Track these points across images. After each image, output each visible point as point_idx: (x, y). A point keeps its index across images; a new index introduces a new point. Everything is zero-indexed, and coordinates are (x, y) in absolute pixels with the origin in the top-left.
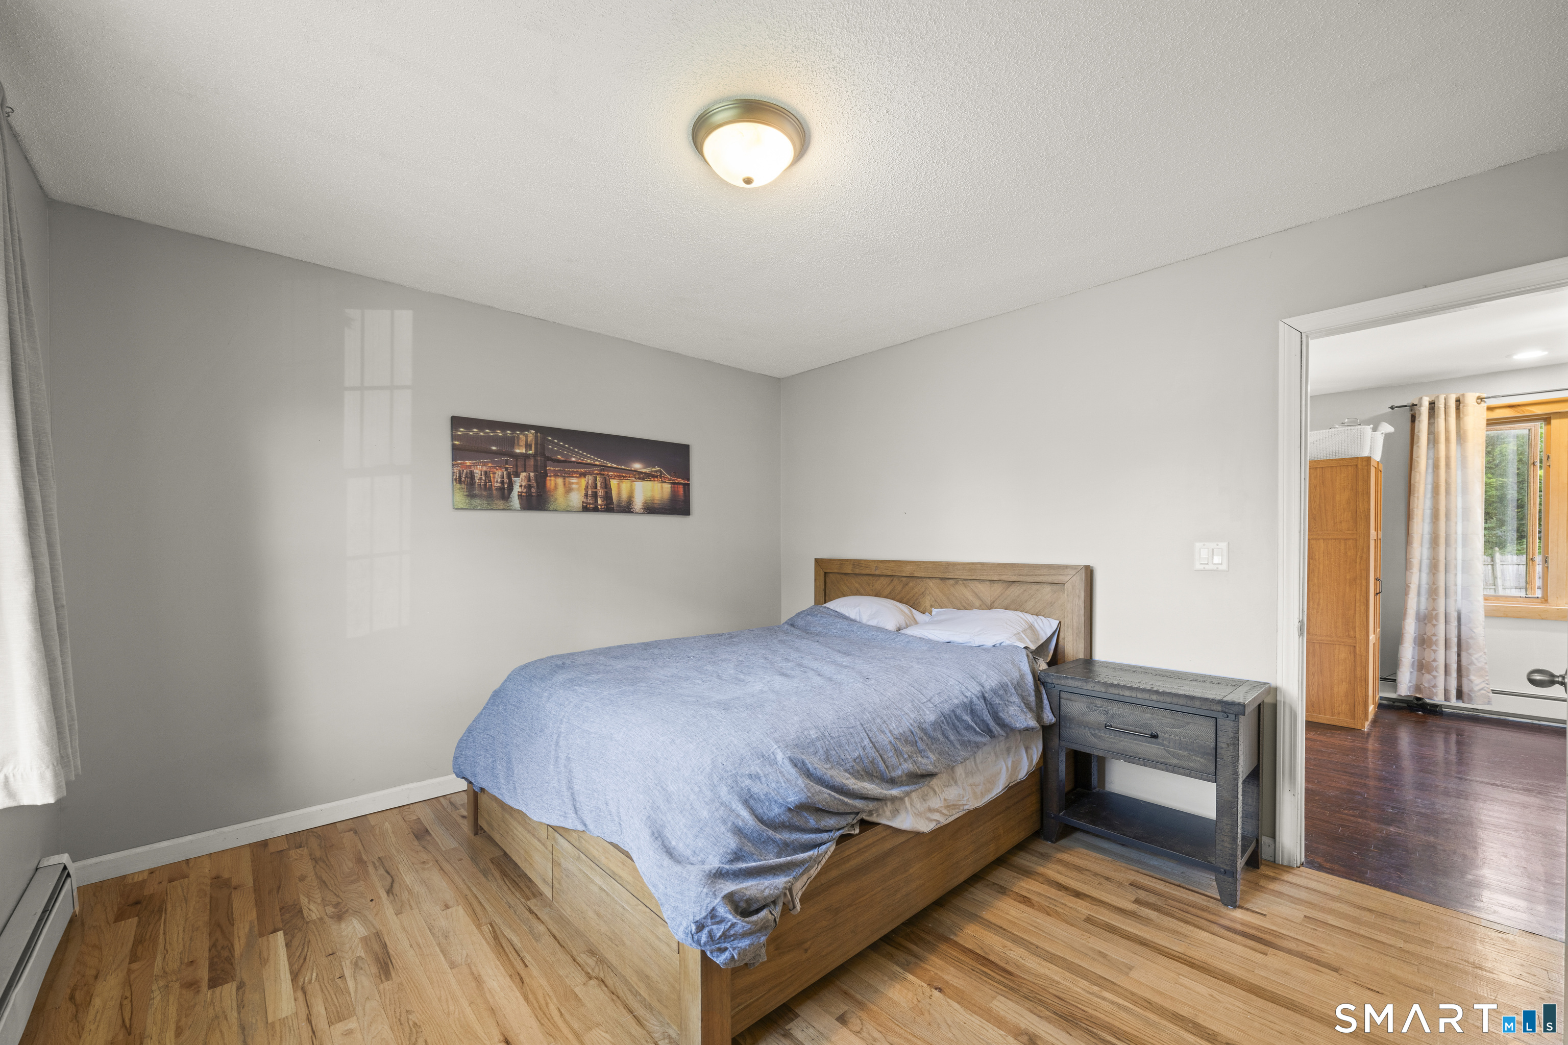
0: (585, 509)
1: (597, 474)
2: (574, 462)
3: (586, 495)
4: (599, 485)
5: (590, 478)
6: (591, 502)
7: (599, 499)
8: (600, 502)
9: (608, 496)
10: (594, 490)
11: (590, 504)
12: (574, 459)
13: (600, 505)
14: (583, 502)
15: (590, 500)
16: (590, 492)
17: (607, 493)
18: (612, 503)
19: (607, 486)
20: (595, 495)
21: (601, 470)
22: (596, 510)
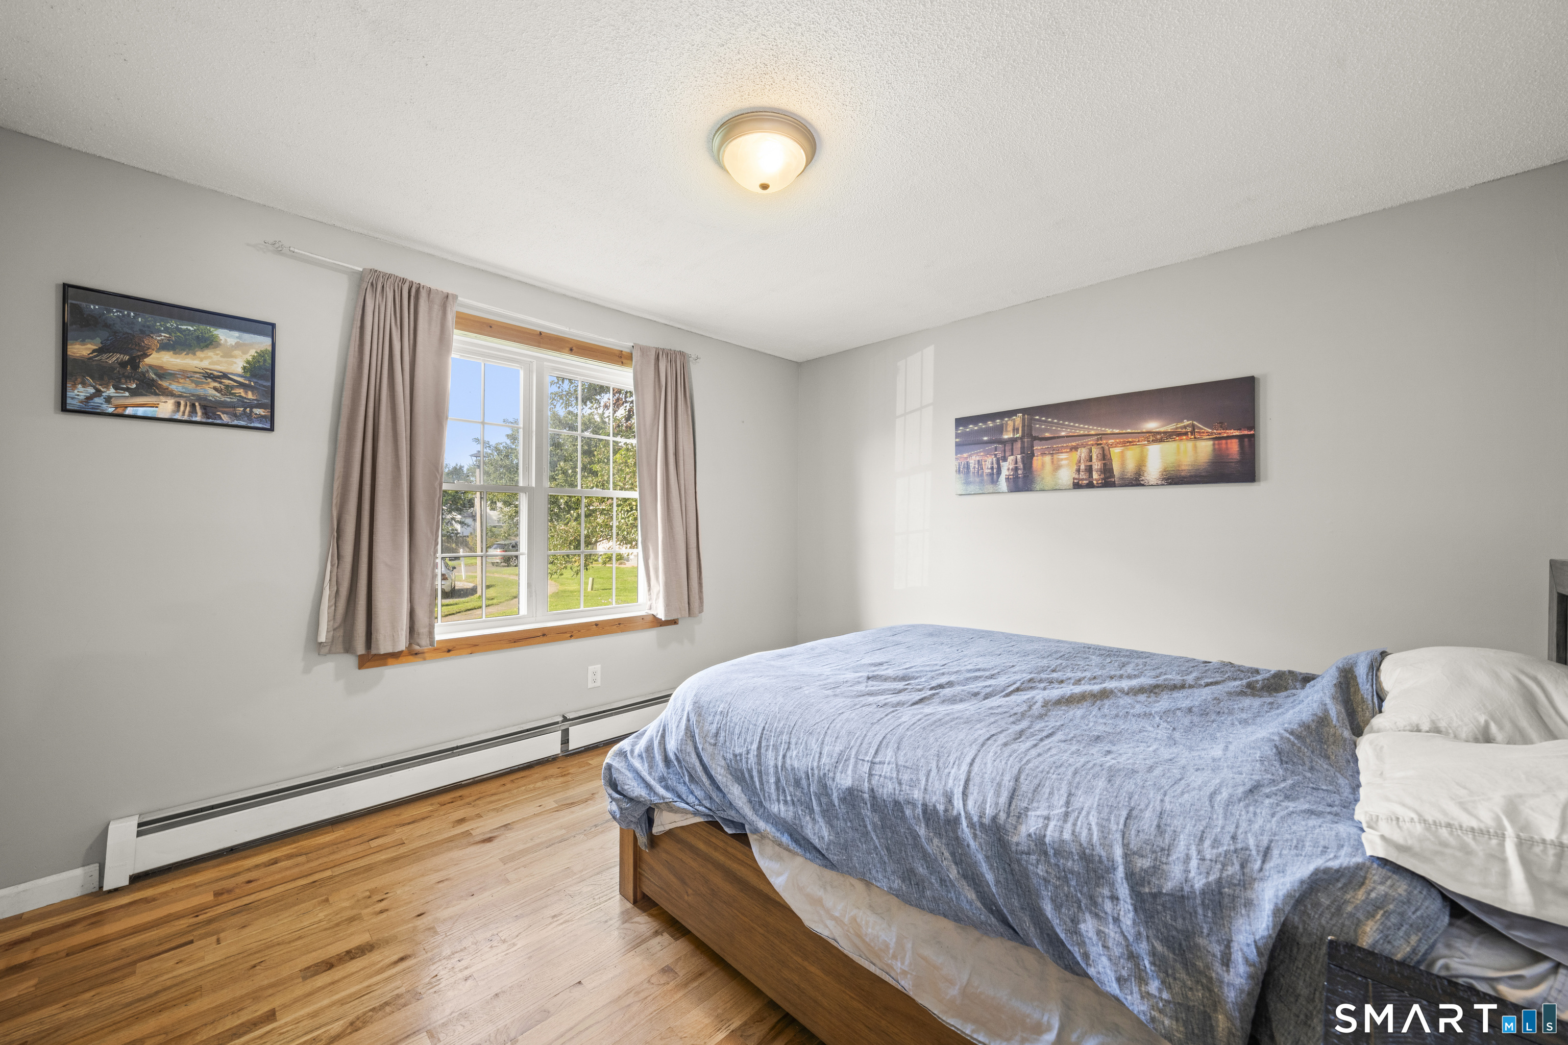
0: (1077, 486)
1: (1093, 445)
2: (1063, 437)
3: (1078, 471)
4: (1094, 457)
5: (1083, 452)
6: (1084, 477)
7: (1094, 473)
8: (1095, 476)
9: (1107, 470)
10: (1089, 464)
11: (1083, 480)
12: (1063, 434)
13: (1096, 480)
14: (1074, 479)
15: (1083, 475)
16: (1082, 467)
17: (1105, 465)
18: (1112, 476)
19: (1105, 457)
20: (1089, 470)
21: (1098, 440)
22: (1090, 485)
